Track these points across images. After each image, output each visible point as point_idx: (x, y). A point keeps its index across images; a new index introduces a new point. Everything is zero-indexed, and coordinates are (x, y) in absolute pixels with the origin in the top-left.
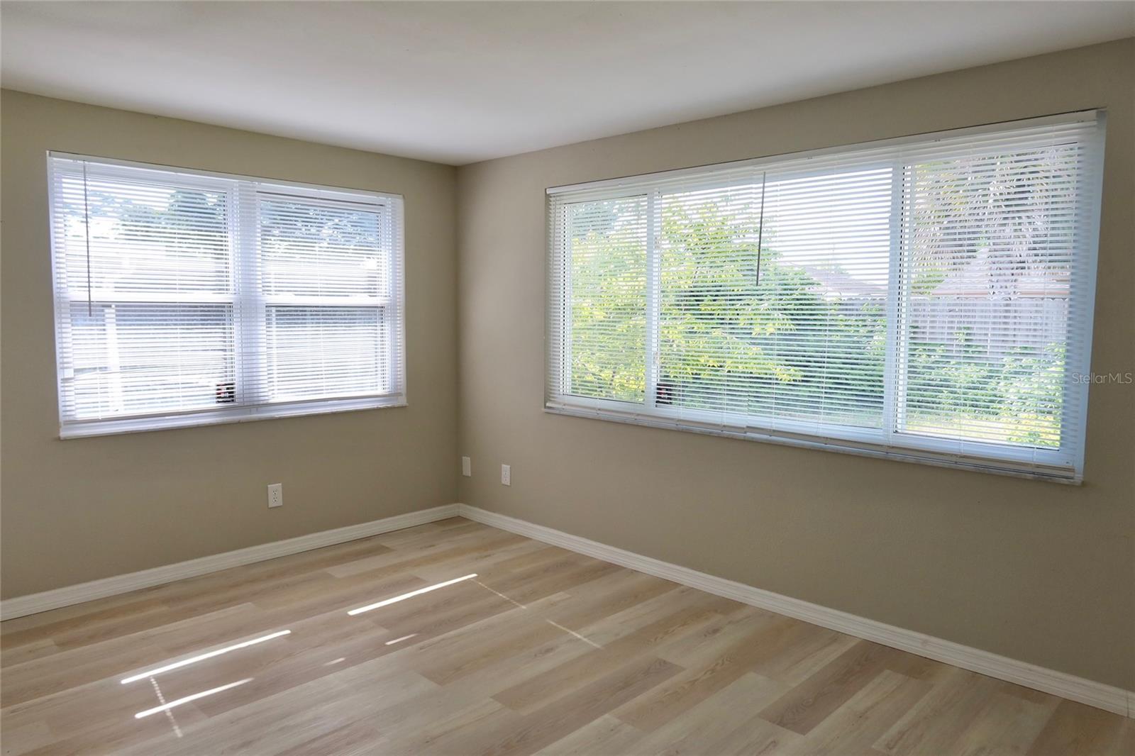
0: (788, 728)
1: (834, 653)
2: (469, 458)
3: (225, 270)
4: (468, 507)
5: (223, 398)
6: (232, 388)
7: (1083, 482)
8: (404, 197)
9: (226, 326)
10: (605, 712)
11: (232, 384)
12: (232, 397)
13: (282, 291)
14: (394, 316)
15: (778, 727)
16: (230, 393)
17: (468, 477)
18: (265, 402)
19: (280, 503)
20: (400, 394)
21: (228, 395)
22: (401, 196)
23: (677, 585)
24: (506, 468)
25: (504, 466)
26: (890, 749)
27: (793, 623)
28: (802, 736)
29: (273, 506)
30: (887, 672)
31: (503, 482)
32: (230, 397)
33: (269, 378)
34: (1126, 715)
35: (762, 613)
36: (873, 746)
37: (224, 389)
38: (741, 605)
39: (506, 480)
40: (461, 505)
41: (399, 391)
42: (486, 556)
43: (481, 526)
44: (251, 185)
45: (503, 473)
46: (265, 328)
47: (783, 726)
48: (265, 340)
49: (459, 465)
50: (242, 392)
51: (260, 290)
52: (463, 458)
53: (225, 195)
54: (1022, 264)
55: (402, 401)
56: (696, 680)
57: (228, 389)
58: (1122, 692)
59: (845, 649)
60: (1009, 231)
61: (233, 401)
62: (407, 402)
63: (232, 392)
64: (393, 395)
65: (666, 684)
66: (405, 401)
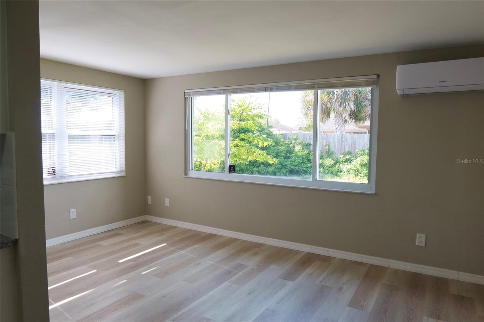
0: (288, 280)
1: (299, 257)
2: (150, 197)
3: (50, 120)
4: (150, 216)
5: (50, 173)
6: (54, 169)
7: (375, 194)
8: (124, 91)
9: (51, 143)
10: (225, 281)
11: (54, 168)
12: (54, 173)
13: (74, 129)
14: (120, 139)
15: (285, 280)
16: (53, 171)
17: (150, 204)
18: (68, 175)
19: (75, 217)
20: (122, 171)
21: (52, 172)
22: (123, 91)
23: (239, 240)
24: (167, 200)
25: (166, 199)
26: (322, 283)
27: (282, 249)
28: (293, 282)
29: (72, 218)
30: (316, 261)
31: (166, 206)
32: (53, 173)
33: (70, 165)
34: (389, 267)
35: (271, 247)
36: (316, 283)
37: (51, 170)
38: (263, 245)
39: (167, 203)
40: (147, 216)
41: (122, 170)
42: (163, 234)
43: (156, 224)
44: (63, 85)
45: (166, 202)
46: (68, 144)
47: (286, 280)
48: (68, 149)
49: (146, 200)
50: (58, 171)
51: (66, 128)
52: (148, 197)
53: (51, 88)
54: (346, 121)
55: (123, 174)
56: (254, 269)
57: (52, 169)
58: (387, 260)
59: (301, 256)
60: (342, 108)
61: (54, 174)
62: (126, 174)
63: (54, 171)
64: (121, 172)
65: (244, 271)
66: (125, 174)
